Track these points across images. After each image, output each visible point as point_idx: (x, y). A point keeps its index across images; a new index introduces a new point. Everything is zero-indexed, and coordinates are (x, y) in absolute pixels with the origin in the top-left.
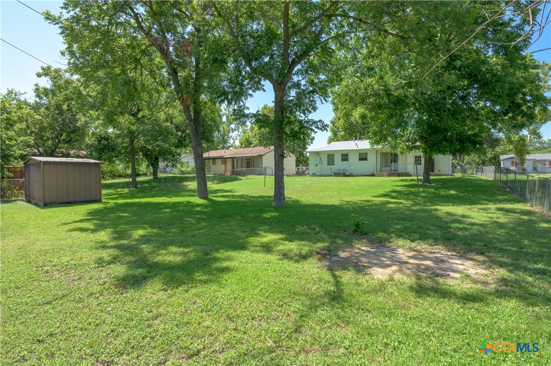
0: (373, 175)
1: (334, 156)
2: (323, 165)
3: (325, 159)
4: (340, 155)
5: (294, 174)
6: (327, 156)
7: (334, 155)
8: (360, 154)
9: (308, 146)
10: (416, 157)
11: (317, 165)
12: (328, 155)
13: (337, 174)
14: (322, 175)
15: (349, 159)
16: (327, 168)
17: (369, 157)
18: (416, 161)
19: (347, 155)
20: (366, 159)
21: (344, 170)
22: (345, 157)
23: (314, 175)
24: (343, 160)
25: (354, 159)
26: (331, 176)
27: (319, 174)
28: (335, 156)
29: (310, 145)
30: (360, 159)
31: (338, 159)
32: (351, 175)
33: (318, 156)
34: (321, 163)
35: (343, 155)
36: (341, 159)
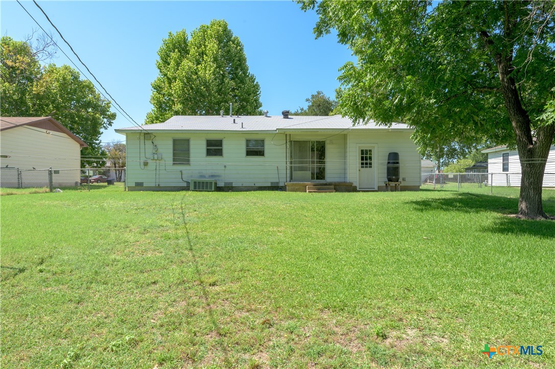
0: (275, 187)
1: (189, 145)
2: (162, 162)
3: (167, 150)
4: (204, 143)
5: (76, 183)
6: (171, 143)
7: (188, 141)
8: (248, 141)
9: (102, 130)
10: (362, 151)
11: (146, 164)
12: (175, 141)
13: (201, 186)
14: (158, 189)
15: (224, 151)
16: (172, 172)
17: (268, 148)
18: (362, 159)
19: (219, 143)
20: (260, 153)
21: (212, 176)
22: (214, 147)
23: (139, 187)
24: (210, 153)
25: (234, 151)
26: (187, 189)
27: (153, 185)
28: (192, 142)
29: (106, 128)
30: (250, 153)
31: (198, 150)
32: (228, 188)
33: (149, 143)
34: (159, 159)
35: (210, 143)
36: (205, 151)
